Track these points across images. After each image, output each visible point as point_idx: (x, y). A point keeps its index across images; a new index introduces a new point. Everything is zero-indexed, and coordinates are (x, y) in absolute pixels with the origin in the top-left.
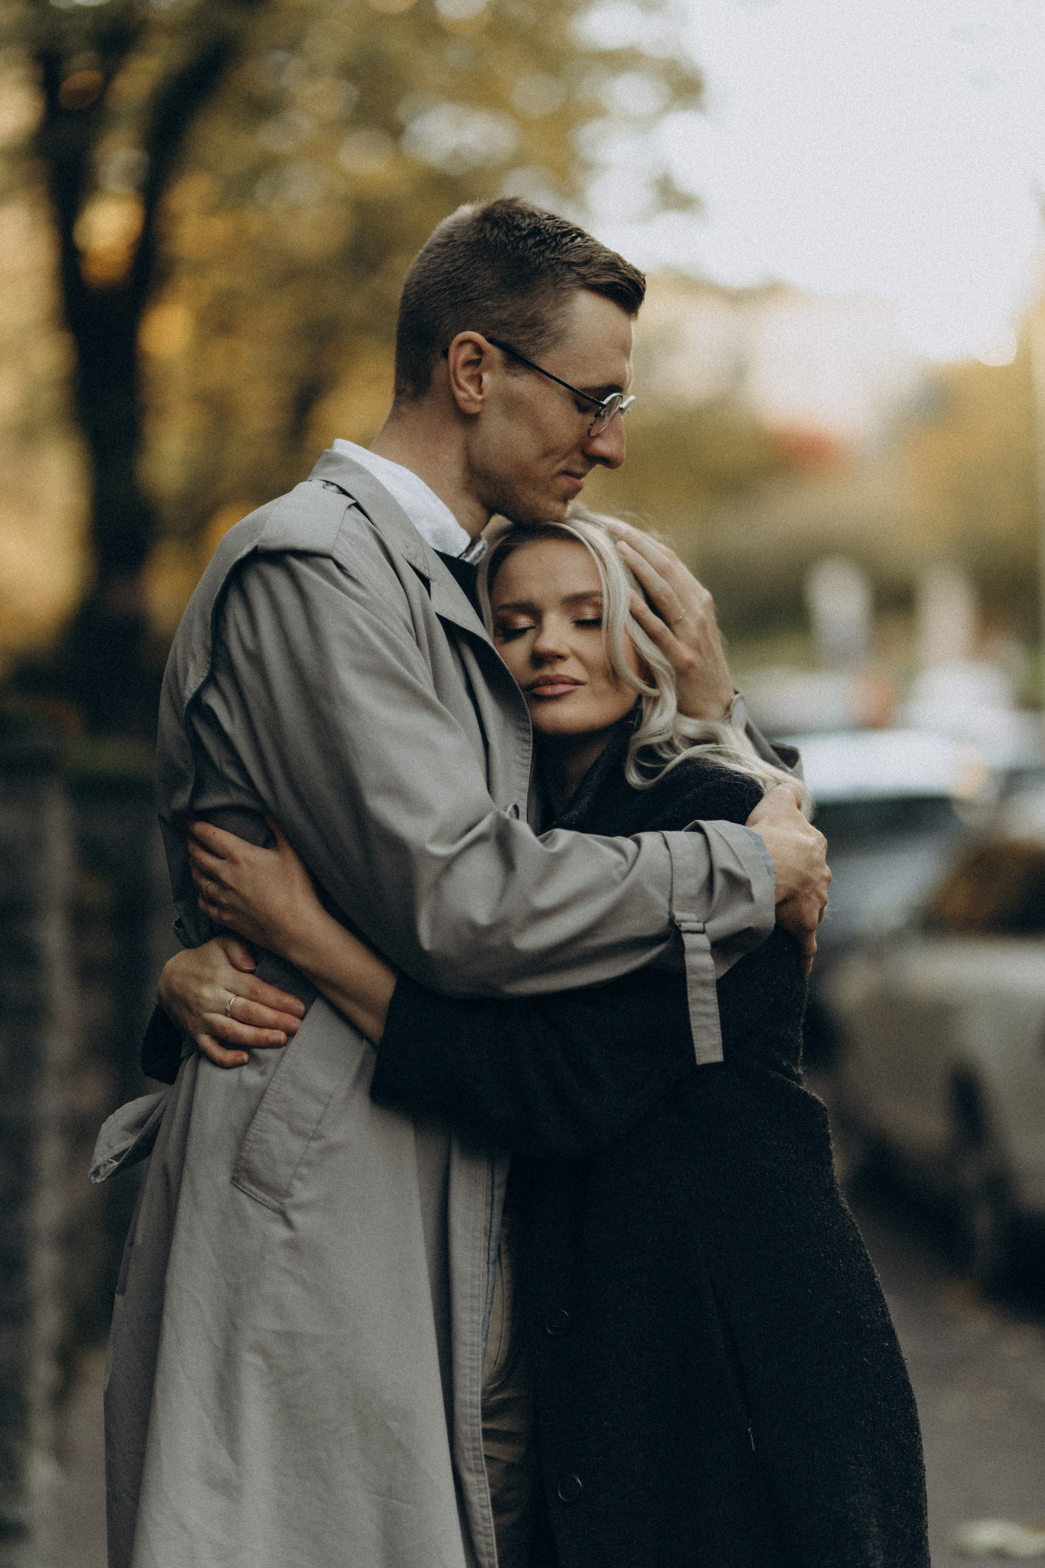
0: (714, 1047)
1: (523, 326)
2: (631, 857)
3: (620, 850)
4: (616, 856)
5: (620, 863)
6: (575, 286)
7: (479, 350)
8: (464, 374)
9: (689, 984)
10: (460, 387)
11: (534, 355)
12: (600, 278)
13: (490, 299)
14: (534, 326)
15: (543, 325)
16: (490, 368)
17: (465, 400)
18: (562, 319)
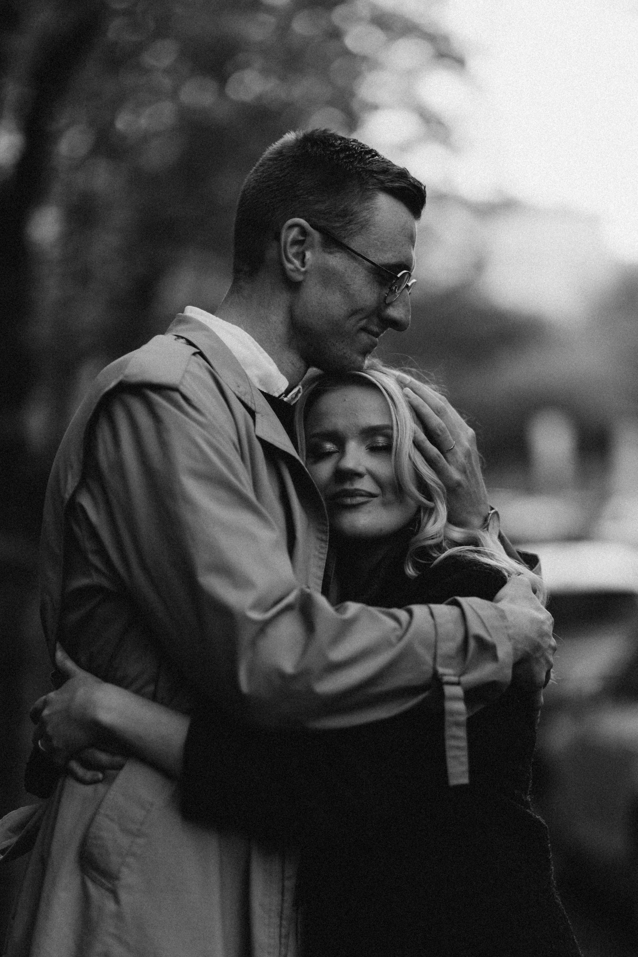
0: (463, 772)
2: (405, 624)
3: (396, 619)
4: (392, 623)
5: (395, 629)
6: (376, 188)
7: (303, 232)
8: (292, 251)
9: (447, 724)
10: (289, 261)
11: (345, 238)
12: (395, 183)
13: (312, 195)
14: (345, 216)
15: (352, 215)
16: (311, 247)
17: (292, 270)
18: (366, 212)
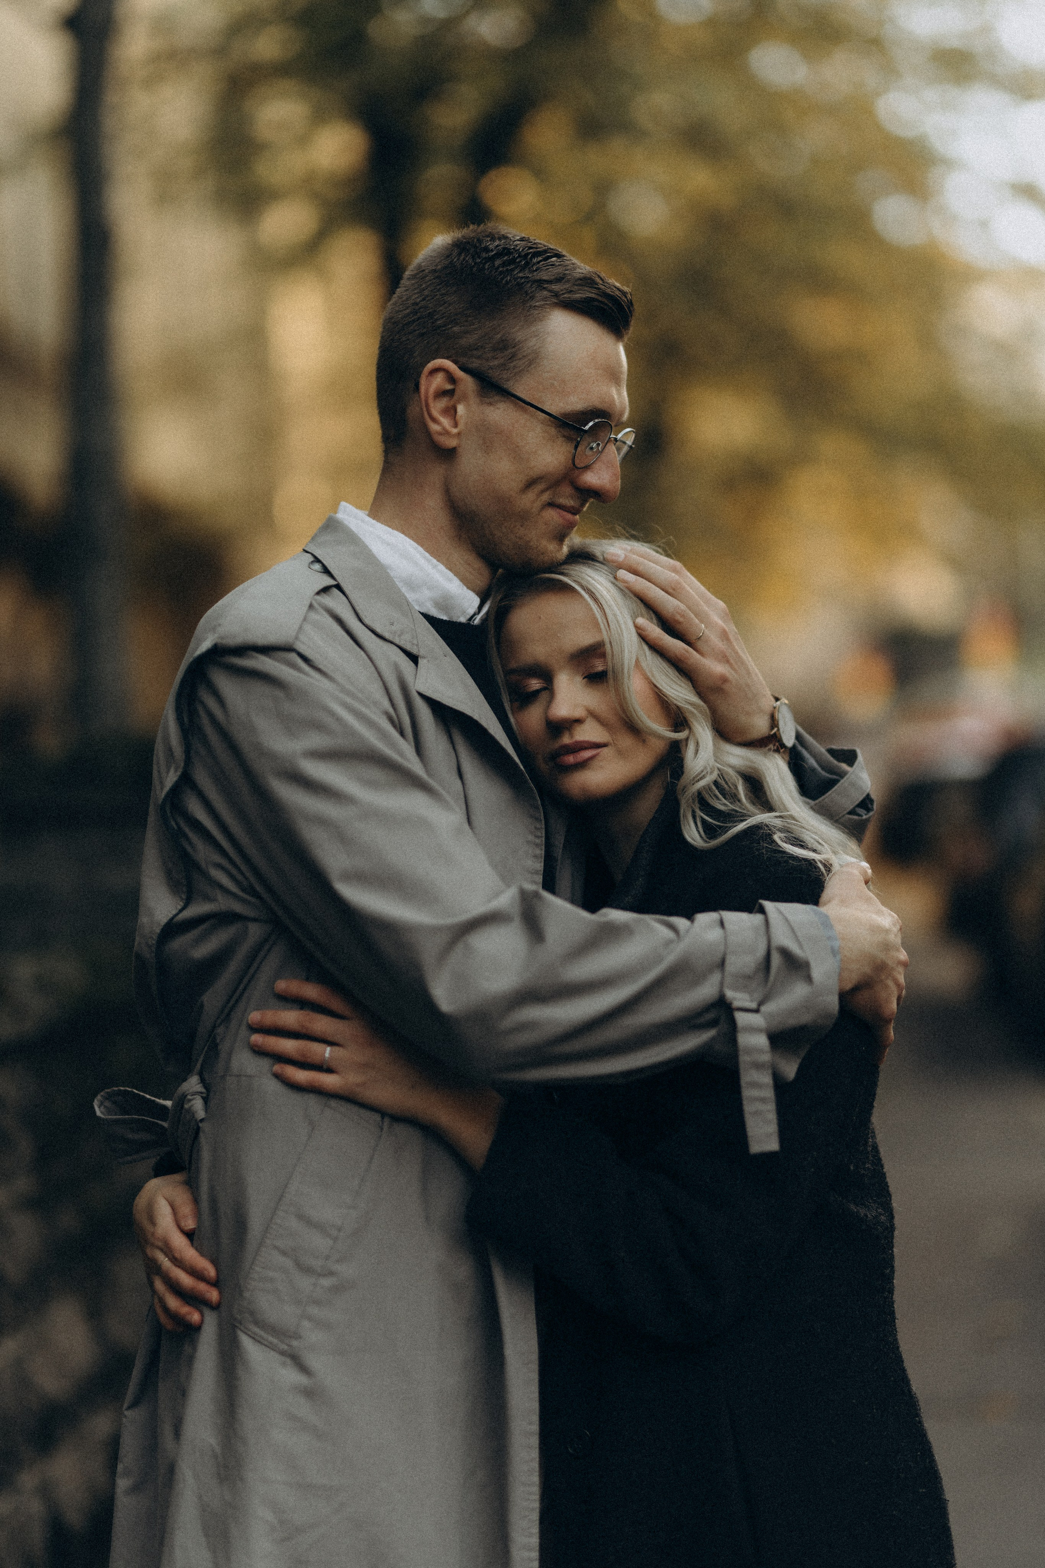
0: (770, 1134)
1: (494, 349)
3: (673, 928)
6: (547, 304)
7: (452, 379)
8: (437, 407)
9: (742, 1066)
10: (434, 420)
11: (508, 380)
12: (575, 294)
13: (457, 324)
14: (505, 348)
15: (514, 347)
16: (464, 398)
17: (440, 434)
18: (534, 339)
